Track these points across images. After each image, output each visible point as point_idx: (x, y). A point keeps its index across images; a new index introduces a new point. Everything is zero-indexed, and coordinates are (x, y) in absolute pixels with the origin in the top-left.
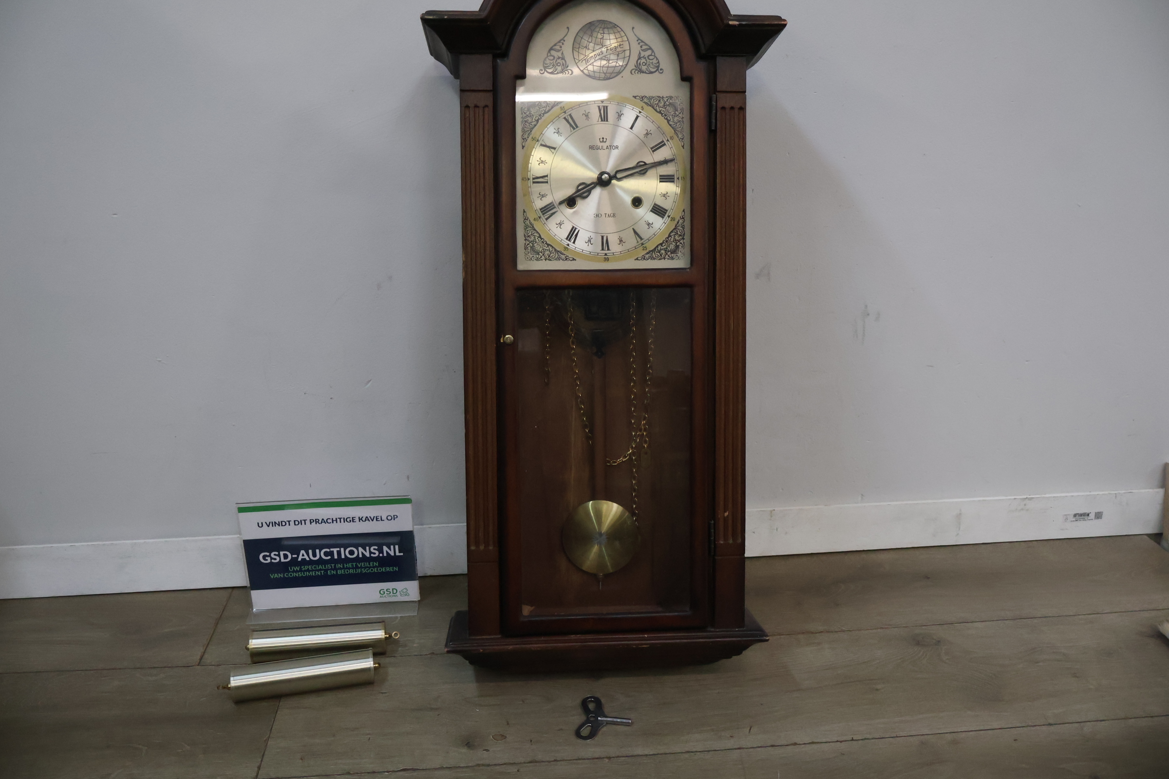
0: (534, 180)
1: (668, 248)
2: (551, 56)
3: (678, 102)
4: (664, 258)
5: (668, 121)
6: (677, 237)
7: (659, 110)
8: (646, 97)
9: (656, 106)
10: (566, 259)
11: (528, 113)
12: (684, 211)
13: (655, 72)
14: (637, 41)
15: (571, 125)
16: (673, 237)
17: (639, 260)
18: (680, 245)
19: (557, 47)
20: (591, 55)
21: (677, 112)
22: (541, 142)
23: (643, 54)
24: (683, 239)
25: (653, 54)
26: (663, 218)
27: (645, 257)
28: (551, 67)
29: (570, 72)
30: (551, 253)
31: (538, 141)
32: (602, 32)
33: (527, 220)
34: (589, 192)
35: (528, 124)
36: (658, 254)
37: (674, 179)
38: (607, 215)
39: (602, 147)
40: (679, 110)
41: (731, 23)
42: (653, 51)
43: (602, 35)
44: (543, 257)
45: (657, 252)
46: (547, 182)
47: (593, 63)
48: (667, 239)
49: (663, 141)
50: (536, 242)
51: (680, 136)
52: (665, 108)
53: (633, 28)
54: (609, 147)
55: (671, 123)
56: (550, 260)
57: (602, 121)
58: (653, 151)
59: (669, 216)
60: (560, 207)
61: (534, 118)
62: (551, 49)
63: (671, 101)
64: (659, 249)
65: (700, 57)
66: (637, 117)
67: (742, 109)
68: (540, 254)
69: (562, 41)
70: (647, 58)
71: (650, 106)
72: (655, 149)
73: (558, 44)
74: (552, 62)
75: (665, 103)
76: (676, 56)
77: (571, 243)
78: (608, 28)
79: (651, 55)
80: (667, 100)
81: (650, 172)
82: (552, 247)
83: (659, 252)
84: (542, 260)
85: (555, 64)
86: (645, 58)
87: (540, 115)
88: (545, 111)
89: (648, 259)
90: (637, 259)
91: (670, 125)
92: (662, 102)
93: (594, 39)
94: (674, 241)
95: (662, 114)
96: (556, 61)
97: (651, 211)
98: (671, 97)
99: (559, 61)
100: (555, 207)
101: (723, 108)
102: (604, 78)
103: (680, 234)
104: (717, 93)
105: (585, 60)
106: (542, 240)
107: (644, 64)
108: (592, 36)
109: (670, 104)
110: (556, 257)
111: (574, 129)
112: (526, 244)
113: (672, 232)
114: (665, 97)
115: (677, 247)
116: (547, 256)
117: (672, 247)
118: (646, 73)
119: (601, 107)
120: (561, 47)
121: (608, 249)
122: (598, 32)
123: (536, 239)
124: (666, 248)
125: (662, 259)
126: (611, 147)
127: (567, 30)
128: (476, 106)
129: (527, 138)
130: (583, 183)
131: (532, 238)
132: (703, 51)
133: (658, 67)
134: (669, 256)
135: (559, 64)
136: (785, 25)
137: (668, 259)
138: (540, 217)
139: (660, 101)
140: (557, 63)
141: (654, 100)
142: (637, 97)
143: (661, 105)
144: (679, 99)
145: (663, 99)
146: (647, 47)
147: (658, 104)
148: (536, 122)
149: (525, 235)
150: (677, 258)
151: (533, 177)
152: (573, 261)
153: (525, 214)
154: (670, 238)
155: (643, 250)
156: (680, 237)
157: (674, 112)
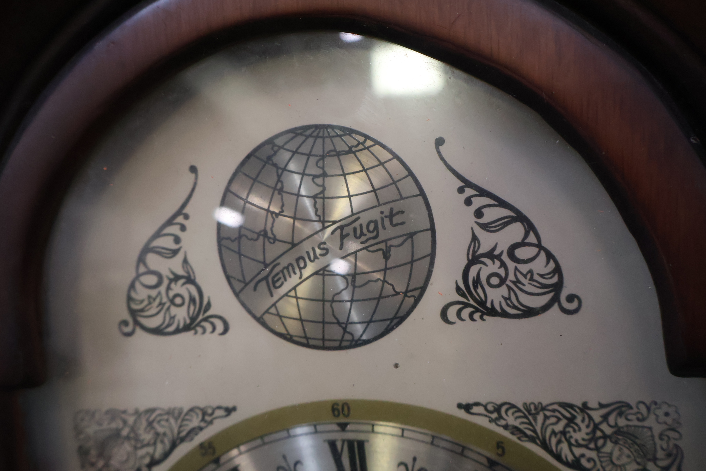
3: (655, 426)
7: (570, 458)
8: (513, 406)
9: (559, 442)
14: (461, 190)
25: (532, 238)
40: (660, 454)
42: (530, 227)
43: (319, 181)
47: (294, 288)
52: (597, 449)
53: (440, 142)
62: (147, 249)
63: (622, 422)
69: (180, 219)
70: (505, 258)
71: (532, 440)
74: (153, 293)
75: (596, 427)
79: (523, 244)
80: (605, 417)
85: (165, 300)
86: (499, 257)
88: (152, 457)
92: (583, 426)
96: (168, 288)
98: (620, 408)
99: (178, 288)
102: (342, 340)
105: (266, 278)
107: (495, 281)
114: (593, 404)
118: (504, 314)
119: (339, 445)
120: (177, 240)
127: (193, 176)
133: (558, 287)
135: (178, 301)
139: (571, 420)
140: (171, 294)
141: (546, 417)
142: (475, 409)
143: (580, 436)
144: (660, 413)
145: (586, 416)
146: (504, 212)
147: (564, 433)
157: (638, 464)
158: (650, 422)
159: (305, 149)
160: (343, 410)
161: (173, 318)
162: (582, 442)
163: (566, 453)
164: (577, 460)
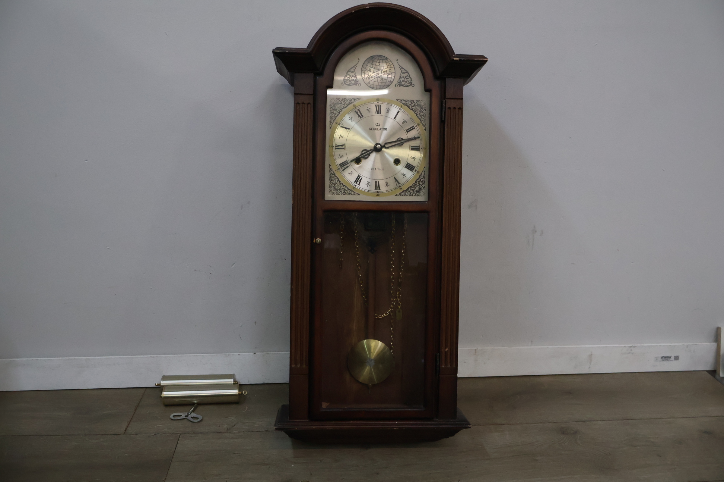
0: (336, 147)
2: (348, 75)
3: (423, 104)
4: (413, 196)
5: (417, 115)
6: (420, 183)
8: (404, 100)
9: (410, 106)
10: (354, 194)
11: (334, 108)
12: (425, 167)
13: (410, 85)
14: (400, 67)
15: (359, 116)
16: (418, 183)
17: (398, 196)
18: (422, 187)
19: (352, 70)
20: (372, 75)
21: (422, 110)
22: (341, 125)
23: (402, 75)
24: (424, 184)
25: (409, 75)
26: (412, 171)
27: (401, 194)
28: (348, 81)
29: (359, 85)
30: (345, 190)
31: (339, 124)
32: (379, 62)
33: (332, 170)
34: (369, 155)
35: (333, 114)
37: (419, 148)
38: (379, 169)
39: (377, 129)
40: (423, 108)
41: (455, 59)
42: (409, 74)
43: (379, 63)
44: (340, 193)
46: (344, 149)
47: (373, 80)
48: (414, 184)
49: (413, 126)
50: (336, 184)
51: (424, 124)
52: (415, 107)
53: (397, 60)
54: (381, 129)
56: (345, 194)
57: (377, 113)
58: (407, 132)
59: (416, 171)
60: (351, 163)
61: (337, 110)
62: (349, 71)
63: (418, 103)
64: (409, 190)
65: (436, 77)
66: (398, 112)
67: (461, 109)
68: (339, 191)
69: (355, 67)
70: (405, 78)
71: (406, 105)
72: (408, 131)
73: (353, 68)
74: (349, 78)
75: (415, 104)
76: (422, 76)
77: (357, 185)
78: (382, 60)
79: (407, 76)
80: (416, 102)
81: (405, 144)
82: (346, 187)
83: (409, 192)
84: (340, 194)
85: (350, 80)
87: (341, 109)
88: (344, 107)
89: (403, 196)
90: (396, 195)
91: (418, 117)
92: (413, 103)
93: (374, 66)
94: (418, 185)
95: (413, 110)
96: (351, 78)
97: (405, 167)
98: (418, 101)
100: (348, 163)
101: (449, 108)
103: (422, 181)
104: (446, 99)
105: (368, 78)
106: (340, 183)
107: (403, 81)
108: (373, 64)
109: (418, 105)
110: (348, 193)
111: (361, 118)
112: (331, 185)
113: (417, 180)
114: (415, 100)
115: (420, 189)
116: (343, 192)
117: (417, 188)
118: (404, 86)
119: (377, 105)
120: (354, 70)
121: (379, 189)
122: (377, 62)
123: (337, 182)
124: (414, 189)
125: (411, 196)
126: (383, 129)
127: (358, 60)
128: (303, 103)
129: (333, 122)
130: (365, 150)
131: (334, 181)
132: (438, 74)
133: (411, 83)
134: (415, 194)
136: (486, 61)
137: (415, 196)
138: (339, 169)
140: (352, 79)
141: (408, 102)
142: (399, 100)
143: (413, 105)
144: (424, 102)
146: (405, 71)
147: (411, 104)
148: (338, 113)
149: (330, 180)
150: (420, 195)
151: (336, 145)
152: (358, 195)
153: (330, 167)
154: (416, 183)
155: (400, 190)
156: (422, 183)
157: (420, 109)
158: (422, 103)
159: (377, 58)
160: (378, 100)
161: (351, 83)
163: (411, 108)
164: (412, 109)
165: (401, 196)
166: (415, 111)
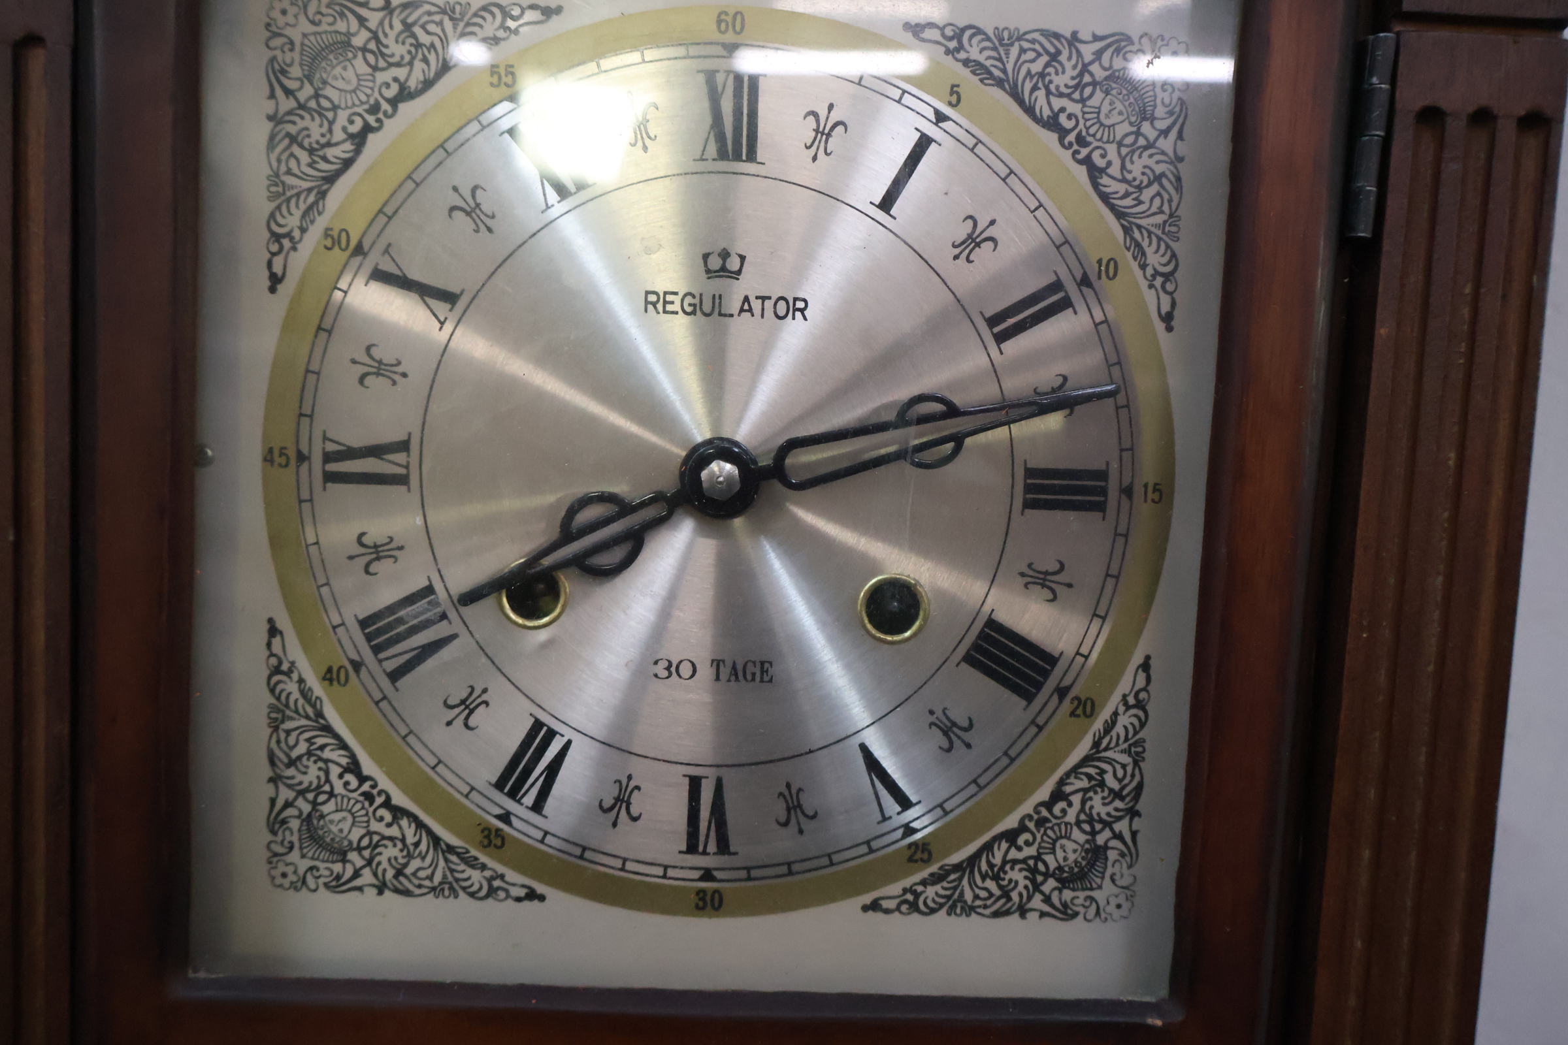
0: (333, 467)
1: (1049, 859)
3: (1161, 71)
4: (1023, 911)
5: (1095, 173)
6: (1098, 806)
7: (1046, 112)
8: (980, 31)
9: (1035, 88)
10: (492, 892)
11: (307, 89)
12: (1145, 664)
16: (1076, 799)
17: (887, 911)
18: (1114, 843)
22: (375, 258)
24: (1133, 813)
26: (1029, 697)
27: (917, 895)
30: (410, 856)
31: (359, 250)
33: (288, 674)
34: (632, 542)
35: (304, 157)
36: (991, 884)
37: (1103, 492)
39: (718, 299)
40: (1160, 112)
44: (367, 877)
45: (984, 878)
46: (402, 480)
48: (1045, 813)
49: (1056, 285)
50: (331, 794)
51: (1155, 259)
52: (1083, 101)
54: (756, 305)
55: (1112, 186)
56: (407, 893)
57: (722, 155)
58: (1000, 338)
59: (1062, 692)
60: (468, 611)
61: (341, 118)
63: (1118, 63)
64: (997, 860)
66: (923, 144)
67: (1541, 124)
68: (353, 856)
71: (1000, 83)
72: (1010, 324)
75: (1085, 69)
77: (520, 810)
80: (1099, 54)
81: (972, 453)
82: (421, 823)
83: (996, 878)
84: (360, 889)
87: (374, 109)
88: (403, 86)
89: (933, 911)
90: (874, 905)
91: (1105, 197)
92: (1068, 65)
94: (1078, 823)
95: (1062, 134)
97: (969, 659)
100: (443, 617)
101: (1431, 116)
103: (1116, 786)
104: (1402, 27)
106: (366, 787)
110: (438, 878)
111: (563, 192)
112: (280, 803)
113: (1072, 772)
114: (1085, 35)
115: (1096, 854)
116: (391, 873)
117: (1069, 852)
119: (720, 79)
121: (724, 847)
123: (333, 778)
124: (1038, 858)
125: (1007, 913)
126: (769, 304)
129: (296, 234)
130: (600, 498)
131: (313, 773)
134: (1047, 900)
137: (1043, 914)
138: (357, 666)
139: (1054, 57)
141: (1023, 51)
142: (928, 33)
143: (1063, 80)
145: (1074, 51)
147: (1042, 75)
148: (348, 146)
149: (272, 759)
150: (1093, 910)
151: (331, 447)
152: (526, 904)
153: (276, 642)
154: (1062, 805)
155: (911, 860)
156: (1118, 804)
157: (1131, 124)
160: (734, 26)
162: (1063, 90)
163: (1042, 106)
164: (1055, 116)
165: (916, 915)
166: (1081, 141)
